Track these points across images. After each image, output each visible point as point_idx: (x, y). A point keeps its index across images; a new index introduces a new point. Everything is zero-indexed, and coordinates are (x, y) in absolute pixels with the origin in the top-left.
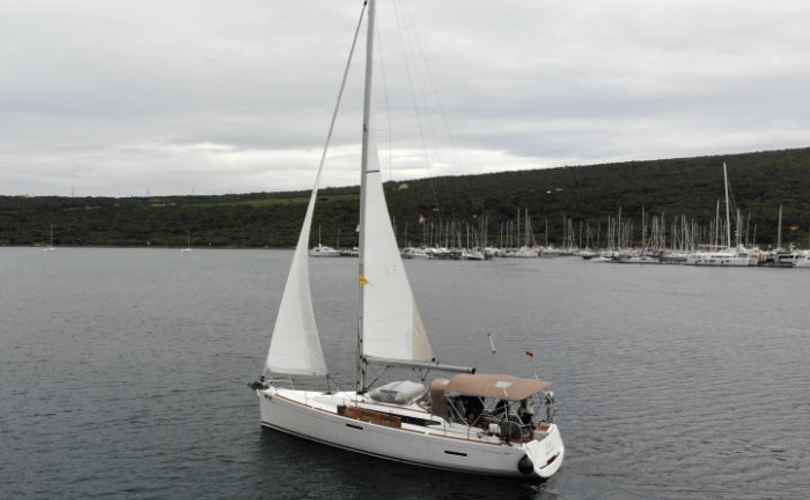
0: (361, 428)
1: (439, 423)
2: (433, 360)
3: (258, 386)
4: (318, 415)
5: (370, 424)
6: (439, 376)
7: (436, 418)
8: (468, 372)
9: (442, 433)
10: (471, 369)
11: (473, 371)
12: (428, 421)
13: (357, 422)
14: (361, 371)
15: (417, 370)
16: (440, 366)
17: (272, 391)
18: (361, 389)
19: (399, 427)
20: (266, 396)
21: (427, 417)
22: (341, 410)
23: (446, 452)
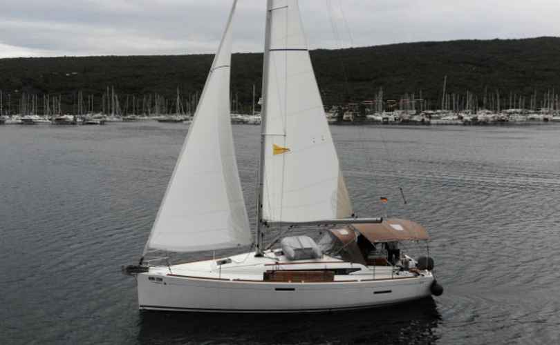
0: (293, 289)
1: (359, 269)
2: (353, 215)
5: (303, 283)
7: (355, 265)
8: (377, 222)
9: (371, 277)
10: (379, 219)
11: (381, 221)
12: (349, 269)
13: (289, 284)
14: (263, 234)
16: (358, 219)
18: (259, 251)
19: (332, 280)
20: (152, 278)
21: (347, 265)
22: (268, 276)
23: (376, 293)
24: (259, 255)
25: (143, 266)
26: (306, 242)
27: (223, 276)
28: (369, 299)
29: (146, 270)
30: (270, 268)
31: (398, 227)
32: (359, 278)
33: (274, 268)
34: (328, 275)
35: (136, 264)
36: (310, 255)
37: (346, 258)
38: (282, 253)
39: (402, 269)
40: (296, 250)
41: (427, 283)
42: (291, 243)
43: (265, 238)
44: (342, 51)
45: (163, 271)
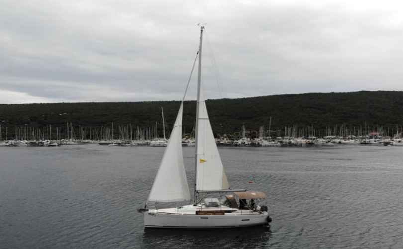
0: (207, 218)
1: (236, 211)
2: (229, 188)
3: (142, 210)
4: (186, 217)
5: (212, 215)
6: (230, 194)
7: (234, 209)
8: (244, 191)
9: (240, 214)
11: (246, 191)
13: (206, 216)
14: (196, 196)
15: (221, 193)
17: (151, 211)
18: (195, 204)
19: (224, 214)
20: (150, 214)
21: (231, 209)
22: (197, 213)
23: (243, 220)
24: (194, 205)
25: (146, 209)
26: (215, 200)
27: (179, 213)
28: (239, 222)
29: (148, 210)
30: (198, 210)
31: (254, 194)
32: (235, 214)
33: (200, 210)
34: (223, 212)
35: (144, 208)
36: (215, 205)
37: (231, 206)
38: (204, 205)
39: (254, 211)
40: (210, 203)
41: (265, 217)
42: (208, 200)
43: (197, 198)
44: (238, 99)
45: (155, 211)
